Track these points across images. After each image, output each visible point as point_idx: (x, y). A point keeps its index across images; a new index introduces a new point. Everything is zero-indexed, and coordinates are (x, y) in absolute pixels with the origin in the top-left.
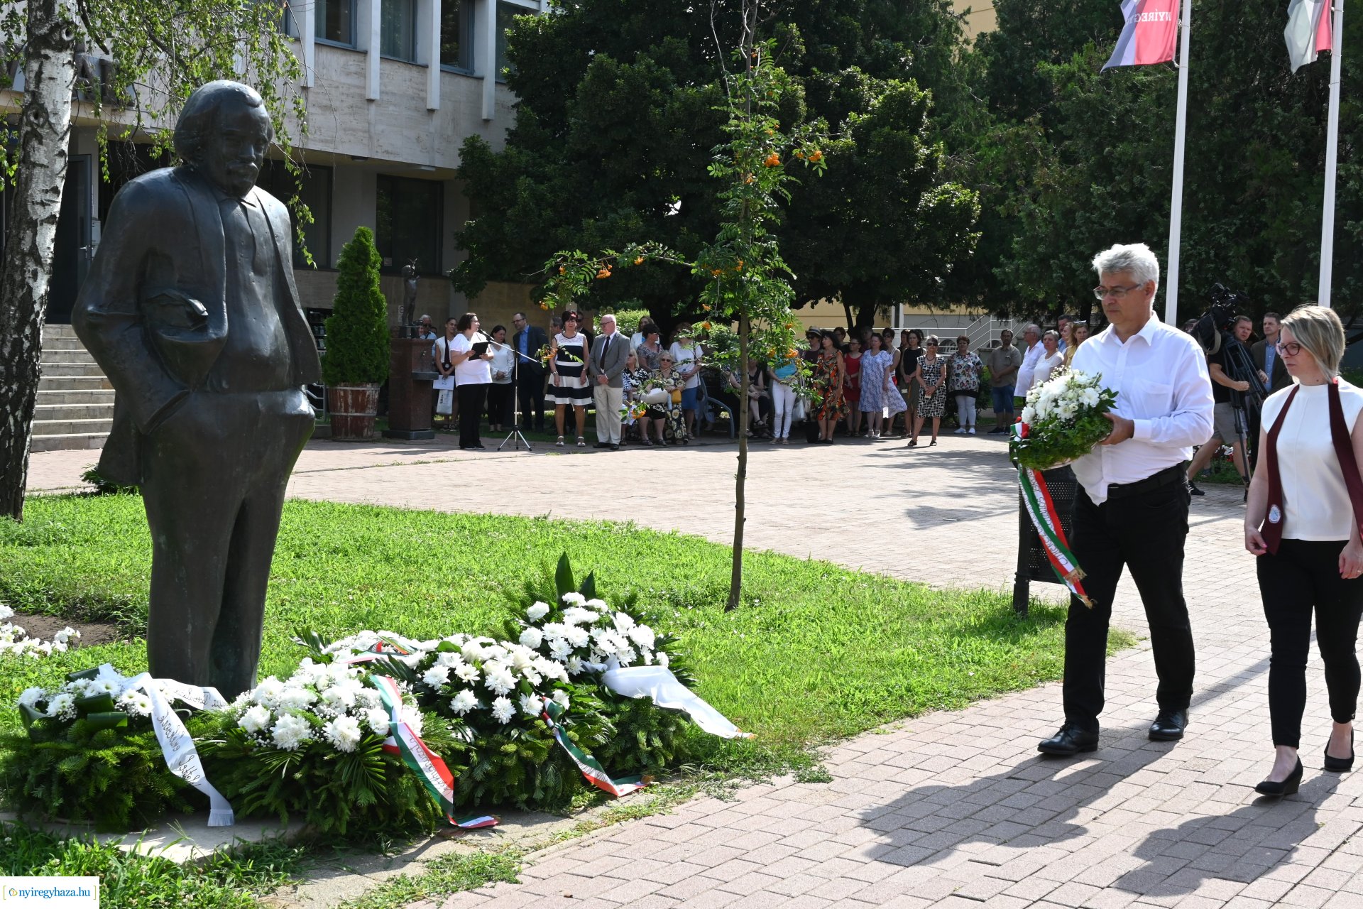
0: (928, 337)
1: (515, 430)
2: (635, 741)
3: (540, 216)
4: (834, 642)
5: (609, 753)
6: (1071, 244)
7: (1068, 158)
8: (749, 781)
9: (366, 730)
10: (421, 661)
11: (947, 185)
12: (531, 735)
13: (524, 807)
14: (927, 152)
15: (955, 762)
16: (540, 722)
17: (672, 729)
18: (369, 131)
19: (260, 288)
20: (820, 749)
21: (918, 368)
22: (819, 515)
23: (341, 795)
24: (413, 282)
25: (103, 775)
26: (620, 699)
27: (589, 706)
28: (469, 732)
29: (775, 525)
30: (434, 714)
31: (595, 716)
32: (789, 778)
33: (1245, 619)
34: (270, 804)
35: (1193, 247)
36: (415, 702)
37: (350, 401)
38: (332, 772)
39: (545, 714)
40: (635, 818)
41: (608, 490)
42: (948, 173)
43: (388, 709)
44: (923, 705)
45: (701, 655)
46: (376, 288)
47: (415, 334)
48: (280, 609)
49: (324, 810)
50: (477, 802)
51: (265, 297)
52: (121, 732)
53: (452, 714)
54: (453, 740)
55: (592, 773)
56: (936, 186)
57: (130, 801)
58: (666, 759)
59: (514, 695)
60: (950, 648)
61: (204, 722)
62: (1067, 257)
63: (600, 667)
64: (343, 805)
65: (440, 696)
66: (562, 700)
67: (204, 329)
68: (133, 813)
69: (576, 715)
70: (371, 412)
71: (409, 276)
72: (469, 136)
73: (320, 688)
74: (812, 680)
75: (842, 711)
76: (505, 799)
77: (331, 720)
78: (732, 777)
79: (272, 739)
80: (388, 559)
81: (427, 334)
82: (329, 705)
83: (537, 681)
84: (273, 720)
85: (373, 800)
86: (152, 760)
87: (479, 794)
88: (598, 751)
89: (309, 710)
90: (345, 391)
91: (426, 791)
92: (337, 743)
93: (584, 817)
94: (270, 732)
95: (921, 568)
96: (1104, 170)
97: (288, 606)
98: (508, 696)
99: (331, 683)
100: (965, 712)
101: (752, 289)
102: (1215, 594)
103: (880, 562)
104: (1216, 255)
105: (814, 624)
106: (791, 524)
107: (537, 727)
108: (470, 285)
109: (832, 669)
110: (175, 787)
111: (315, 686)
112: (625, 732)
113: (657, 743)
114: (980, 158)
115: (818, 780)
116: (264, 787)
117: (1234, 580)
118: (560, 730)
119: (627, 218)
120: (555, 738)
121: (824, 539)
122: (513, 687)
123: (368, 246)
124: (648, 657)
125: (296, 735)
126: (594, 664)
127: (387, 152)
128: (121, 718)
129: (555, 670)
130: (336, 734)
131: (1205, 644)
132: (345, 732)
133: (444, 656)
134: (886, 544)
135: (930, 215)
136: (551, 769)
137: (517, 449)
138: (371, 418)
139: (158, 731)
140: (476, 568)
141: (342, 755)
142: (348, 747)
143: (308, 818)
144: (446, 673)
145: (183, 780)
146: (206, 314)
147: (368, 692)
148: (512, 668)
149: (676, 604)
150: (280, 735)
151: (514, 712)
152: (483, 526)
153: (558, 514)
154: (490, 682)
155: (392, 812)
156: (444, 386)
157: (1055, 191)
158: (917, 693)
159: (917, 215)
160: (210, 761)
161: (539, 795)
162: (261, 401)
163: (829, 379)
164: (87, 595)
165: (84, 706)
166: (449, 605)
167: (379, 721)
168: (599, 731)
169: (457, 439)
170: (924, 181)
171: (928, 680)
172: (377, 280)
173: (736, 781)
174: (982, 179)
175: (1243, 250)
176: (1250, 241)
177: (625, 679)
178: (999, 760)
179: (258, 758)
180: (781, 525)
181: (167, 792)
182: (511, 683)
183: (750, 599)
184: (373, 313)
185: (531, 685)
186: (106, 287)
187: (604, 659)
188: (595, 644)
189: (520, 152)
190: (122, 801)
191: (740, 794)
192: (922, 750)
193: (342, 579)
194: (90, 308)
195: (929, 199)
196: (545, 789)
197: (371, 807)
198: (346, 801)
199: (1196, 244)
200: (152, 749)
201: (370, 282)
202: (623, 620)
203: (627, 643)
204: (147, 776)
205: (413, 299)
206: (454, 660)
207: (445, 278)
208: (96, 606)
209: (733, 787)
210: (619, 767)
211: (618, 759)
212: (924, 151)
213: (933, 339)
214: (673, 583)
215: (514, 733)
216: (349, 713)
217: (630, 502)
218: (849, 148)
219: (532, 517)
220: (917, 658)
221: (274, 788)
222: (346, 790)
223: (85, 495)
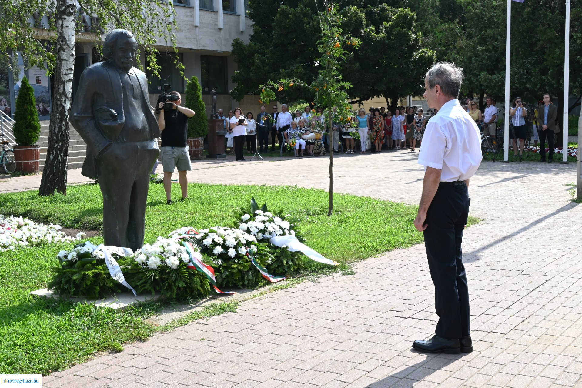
0: (419, 109)
1: (257, 153)
2: (282, 262)
3: (264, 69)
4: (365, 226)
5: (273, 267)
6: (471, 70)
7: (470, 36)
8: (325, 275)
9: (181, 261)
10: (202, 237)
11: (423, 49)
12: (242, 261)
13: (241, 287)
14: (415, 36)
15: (401, 266)
16: (246, 257)
17: (296, 258)
18: (196, 38)
19: (136, 104)
20: (352, 263)
21: (414, 120)
22: (370, 180)
23: (173, 284)
24: (215, 97)
25: (88, 280)
26: (277, 248)
27: (265, 251)
28: (220, 261)
29: (352, 184)
30: (206, 255)
31: (267, 254)
32: (340, 274)
33: (523, 211)
34: (148, 288)
35: (518, 69)
36: (199, 250)
37: (193, 144)
38: (169, 276)
39: (248, 253)
40: (281, 289)
41: (290, 174)
42: (424, 44)
43: (189, 253)
44: (394, 247)
45: (314, 233)
46: (201, 99)
47: (217, 117)
48: (159, 222)
49: (167, 289)
50: (224, 285)
51: (138, 107)
52: (94, 265)
53: (214, 255)
54: (213, 263)
55: (266, 274)
56: (418, 49)
57: (98, 289)
58: (294, 269)
59: (236, 247)
60: (408, 226)
61: (124, 260)
62: (470, 75)
63: (269, 236)
64: (174, 287)
65: (209, 249)
66: (254, 248)
67: (116, 120)
68: (99, 293)
69: (259, 254)
70: (201, 148)
71: (213, 95)
72: (235, 38)
73: (164, 247)
74: (354, 240)
75: (363, 250)
76: (234, 284)
77: (168, 258)
78: (318, 274)
79: (147, 265)
80: (202, 203)
81: (222, 117)
82: (167, 253)
83: (244, 242)
84: (147, 259)
85: (185, 285)
86: (105, 274)
87: (224, 283)
88: (268, 266)
89: (160, 255)
90: (191, 140)
91: (204, 282)
92: (170, 266)
93: (262, 289)
94: (147, 263)
95: (405, 198)
96: (483, 40)
97: (162, 221)
98: (234, 248)
99: (168, 244)
100: (409, 249)
101: (332, 95)
102: (515, 203)
103: (390, 196)
104: (527, 72)
105: (358, 220)
106: (358, 184)
107: (244, 258)
108: (238, 96)
109: (362, 235)
110: (114, 284)
111: (163, 246)
112: (278, 259)
113: (291, 263)
114: (436, 37)
115: (350, 274)
116: (145, 283)
117: (524, 197)
118: (253, 259)
119: (297, 68)
120: (251, 262)
121: (370, 189)
122: (236, 244)
123: (196, 83)
124: (287, 232)
125: (156, 263)
126: (267, 235)
127: (204, 46)
128: (93, 260)
129: (251, 238)
130: (170, 262)
131: (506, 221)
132: (173, 262)
133: (210, 234)
134: (393, 189)
135: (416, 61)
136: (250, 273)
137: (258, 160)
138: (201, 150)
139: (107, 264)
140: (235, 204)
141: (173, 270)
142: (174, 267)
143: (162, 293)
144: (211, 240)
145: (116, 281)
146: (116, 114)
147: (182, 248)
148: (235, 238)
149: (308, 214)
150: (150, 264)
151: (236, 253)
152: (240, 189)
153: (270, 183)
154: (227, 243)
155: (192, 289)
156: (230, 137)
157: (464, 49)
158: (392, 243)
159: (411, 61)
160: (126, 274)
161: (246, 282)
162: (139, 145)
163: (378, 127)
164: (89, 220)
165: (80, 256)
166: (223, 218)
167: (185, 258)
168: (268, 259)
169: (235, 157)
170: (414, 48)
171: (397, 238)
172: (201, 97)
173: (320, 275)
174: (437, 45)
175: (537, 70)
176: (540, 66)
177: (278, 240)
178: (418, 265)
179: (143, 272)
180: (355, 184)
181: (111, 285)
182: (235, 243)
183: (337, 212)
184: (200, 110)
185: (242, 243)
186: (80, 107)
187: (270, 234)
188: (267, 228)
189: (255, 44)
190: (95, 289)
191: (320, 280)
192: (390, 262)
193: (184, 211)
194: (75, 114)
195: (416, 55)
196: (249, 280)
197: (184, 288)
198: (175, 286)
199: (519, 68)
200: (105, 270)
201: (198, 97)
202: (278, 219)
203: (279, 227)
204: (104, 280)
205: (215, 104)
206: (214, 236)
207: (229, 94)
208: (93, 224)
209: (318, 278)
210: (277, 272)
211: (277, 269)
212: (413, 36)
213: (421, 110)
214: (309, 207)
215: (236, 261)
216: (175, 255)
217: (298, 178)
218: (383, 37)
219: (259, 185)
220: (394, 230)
221: (149, 283)
222: (174, 282)
223: (90, 184)
